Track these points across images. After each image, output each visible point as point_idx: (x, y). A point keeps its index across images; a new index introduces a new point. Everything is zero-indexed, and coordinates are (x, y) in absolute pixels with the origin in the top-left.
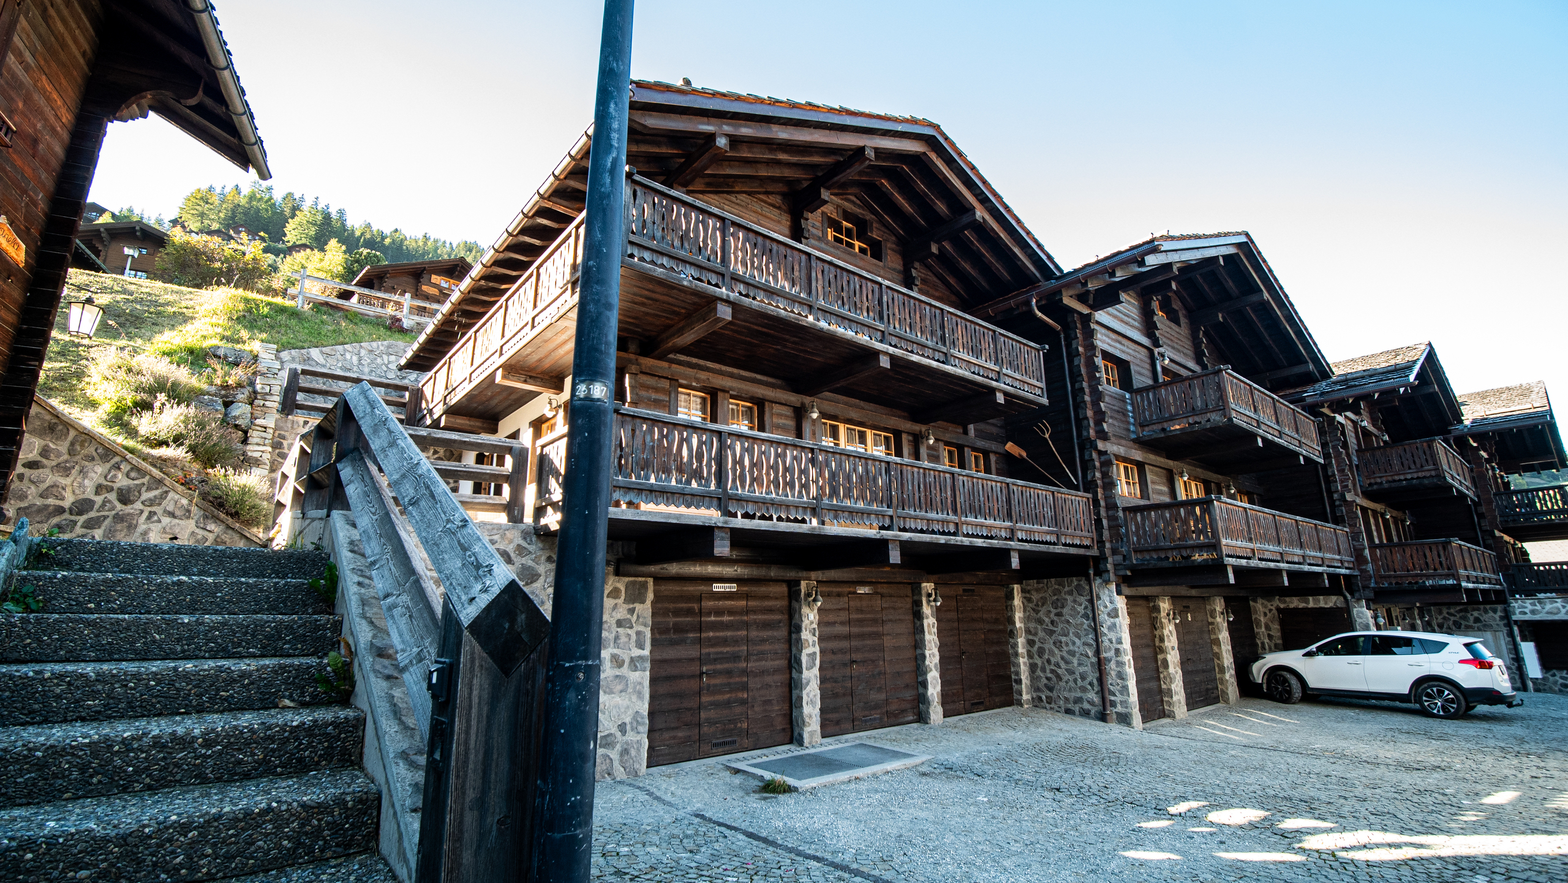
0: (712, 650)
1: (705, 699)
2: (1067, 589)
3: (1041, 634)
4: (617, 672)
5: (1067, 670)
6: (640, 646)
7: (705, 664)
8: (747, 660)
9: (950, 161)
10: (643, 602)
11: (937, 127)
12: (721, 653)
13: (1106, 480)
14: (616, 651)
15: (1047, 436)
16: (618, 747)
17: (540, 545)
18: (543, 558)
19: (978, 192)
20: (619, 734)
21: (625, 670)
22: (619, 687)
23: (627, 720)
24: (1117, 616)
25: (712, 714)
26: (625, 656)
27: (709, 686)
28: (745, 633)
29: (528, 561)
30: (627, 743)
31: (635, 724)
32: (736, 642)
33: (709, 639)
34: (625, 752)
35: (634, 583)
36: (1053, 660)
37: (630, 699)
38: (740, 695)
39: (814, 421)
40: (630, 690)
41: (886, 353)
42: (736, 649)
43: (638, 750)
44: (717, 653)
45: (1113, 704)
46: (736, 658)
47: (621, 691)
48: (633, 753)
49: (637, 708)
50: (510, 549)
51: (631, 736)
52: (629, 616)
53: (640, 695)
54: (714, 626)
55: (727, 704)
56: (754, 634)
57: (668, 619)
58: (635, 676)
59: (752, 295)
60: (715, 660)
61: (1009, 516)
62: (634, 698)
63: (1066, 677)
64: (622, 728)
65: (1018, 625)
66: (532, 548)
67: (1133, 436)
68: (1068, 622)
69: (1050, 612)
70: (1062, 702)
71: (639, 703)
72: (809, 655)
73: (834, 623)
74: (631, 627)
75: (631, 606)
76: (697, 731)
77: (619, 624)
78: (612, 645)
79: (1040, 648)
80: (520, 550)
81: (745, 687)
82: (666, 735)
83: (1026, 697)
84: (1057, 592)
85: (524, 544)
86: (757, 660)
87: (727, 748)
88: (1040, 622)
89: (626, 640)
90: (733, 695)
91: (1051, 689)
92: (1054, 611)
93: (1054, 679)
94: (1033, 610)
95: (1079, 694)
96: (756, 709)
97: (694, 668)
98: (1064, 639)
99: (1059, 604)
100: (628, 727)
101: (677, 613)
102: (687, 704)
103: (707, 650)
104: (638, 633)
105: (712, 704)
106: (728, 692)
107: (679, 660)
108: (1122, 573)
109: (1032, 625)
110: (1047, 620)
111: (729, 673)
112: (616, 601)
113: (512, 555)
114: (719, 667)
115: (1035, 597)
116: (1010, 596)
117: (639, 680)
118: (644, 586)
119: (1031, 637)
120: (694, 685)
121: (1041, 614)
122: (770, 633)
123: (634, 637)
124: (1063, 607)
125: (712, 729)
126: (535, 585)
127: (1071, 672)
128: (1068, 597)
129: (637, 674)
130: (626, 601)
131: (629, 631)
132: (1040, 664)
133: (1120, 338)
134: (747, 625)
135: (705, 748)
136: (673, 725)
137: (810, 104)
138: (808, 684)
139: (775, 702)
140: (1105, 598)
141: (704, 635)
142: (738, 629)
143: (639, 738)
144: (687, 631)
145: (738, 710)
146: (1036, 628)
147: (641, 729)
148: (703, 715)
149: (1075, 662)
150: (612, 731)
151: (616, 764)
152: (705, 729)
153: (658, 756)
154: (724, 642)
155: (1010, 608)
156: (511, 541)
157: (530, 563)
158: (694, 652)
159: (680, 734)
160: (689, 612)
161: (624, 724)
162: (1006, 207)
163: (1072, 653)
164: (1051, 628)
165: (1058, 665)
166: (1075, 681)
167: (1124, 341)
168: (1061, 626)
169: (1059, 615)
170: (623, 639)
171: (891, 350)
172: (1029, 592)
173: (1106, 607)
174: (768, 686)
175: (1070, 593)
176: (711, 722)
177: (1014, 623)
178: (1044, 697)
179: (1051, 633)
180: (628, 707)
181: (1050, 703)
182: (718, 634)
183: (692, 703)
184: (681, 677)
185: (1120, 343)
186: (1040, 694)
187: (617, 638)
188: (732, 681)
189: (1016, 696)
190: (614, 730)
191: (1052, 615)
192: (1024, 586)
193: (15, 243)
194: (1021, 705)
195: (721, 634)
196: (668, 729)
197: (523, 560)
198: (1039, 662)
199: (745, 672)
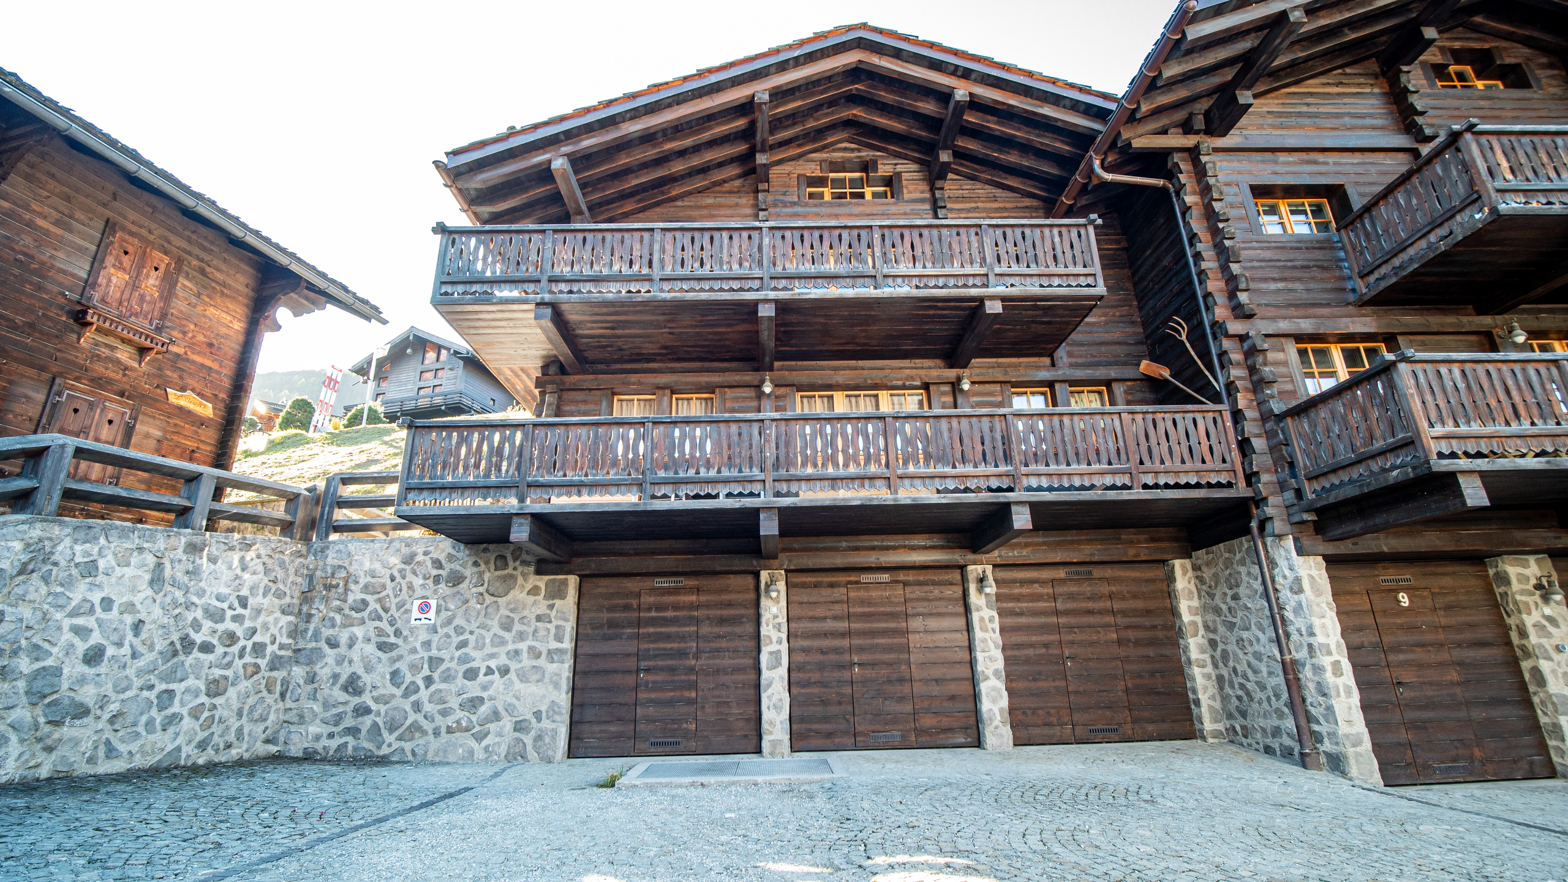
0: (652, 646)
1: (642, 695)
2: (1238, 556)
3: (1222, 629)
4: (535, 663)
5: (1257, 683)
6: (559, 638)
7: (644, 660)
8: (697, 656)
9: (897, 54)
10: (563, 597)
11: (864, 26)
12: (664, 649)
13: (1255, 378)
14: (534, 644)
15: (1184, 337)
16: (533, 733)
17: (467, 552)
18: (470, 563)
19: (952, 68)
20: (534, 720)
21: (542, 662)
22: (536, 677)
23: (544, 708)
24: (1301, 591)
25: (651, 711)
26: (543, 648)
27: (647, 682)
28: (695, 629)
29: (456, 566)
30: (541, 730)
31: (551, 713)
32: (682, 638)
33: (649, 635)
34: (539, 738)
35: (554, 581)
36: (1239, 668)
37: (547, 689)
38: (686, 694)
39: (769, 395)
40: (546, 680)
41: (767, 301)
42: (683, 645)
43: (554, 738)
44: (655, 649)
45: (1318, 738)
46: (683, 654)
47: (538, 681)
48: (547, 740)
49: (553, 698)
50: (442, 557)
51: (546, 724)
52: (548, 612)
53: (557, 686)
54: (653, 622)
55: (670, 703)
56: (705, 630)
57: (602, 615)
58: (552, 668)
59: (575, 289)
60: (656, 656)
61: (1008, 458)
62: (551, 688)
63: (1258, 695)
64: (538, 715)
65: (1186, 617)
66: (460, 555)
67: (1351, 297)
68: (1247, 608)
69: (1225, 594)
70: (1259, 736)
71: (556, 693)
72: (771, 653)
73: (825, 618)
74: (550, 622)
75: (551, 602)
76: (632, 727)
77: (539, 618)
78: (530, 637)
79: (1224, 650)
80: (450, 558)
81: (694, 686)
82: (596, 728)
83: (1208, 726)
84: (1228, 564)
85: (453, 552)
86: (709, 658)
87: (668, 749)
88: (1217, 611)
89: (545, 633)
90: (678, 694)
91: (1244, 714)
92: (1230, 593)
93: (1245, 698)
94: (1208, 594)
95: (1276, 722)
96: (708, 710)
97: (631, 663)
98: (1245, 635)
99: (1234, 583)
100: (544, 715)
101: (612, 609)
102: (621, 699)
103: (646, 646)
104: (558, 627)
105: (652, 701)
106: (671, 690)
107: (614, 655)
108: (1296, 519)
109: (1210, 617)
110: (1224, 607)
111: (672, 670)
112: (537, 598)
113: (443, 562)
114: (660, 663)
115: (1207, 574)
116: (1171, 578)
117: (556, 671)
118: (565, 583)
119: (1211, 636)
120: (631, 680)
121: (1218, 600)
122: (729, 629)
123: (553, 631)
124: (1238, 586)
125: (651, 727)
126: (461, 586)
127: (1263, 687)
128: (1243, 570)
129: (555, 665)
130: (545, 598)
131: (548, 625)
132: (1226, 676)
133: (1304, 156)
134: (697, 621)
135: (641, 746)
136: (603, 719)
137: (655, 86)
138: (769, 685)
139: (734, 704)
140: (1282, 563)
141: (641, 631)
142: (685, 625)
143: (554, 726)
144: (623, 627)
145: (683, 709)
146: (1214, 621)
147: (557, 718)
148: (640, 711)
149: (1264, 670)
150: (527, 717)
151: (529, 748)
152: (641, 727)
153: (586, 748)
154: (668, 637)
155: (1170, 594)
156: (443, 551)
157: (458, 568)
158: (632, 647)
159: (613, 728)
160: (627, 608)
161: (540, 711)
162: (1003, 66)
163: (1258, 656)
164: (1231, 619)
165: (1245, 676)
166: (1269, 699)
167: (1320, 157)
168: (1240, 614)
169: (1236, 597)
170: (542, 633)
171: (772, 295)
172: (1199, 569)
173: (1285, 577)
174: (725, 686)
175: (1242, 562)
176: (650, 720)
177: (1179, 616)
178: (1238, 728)
179: (1231, 626)
180: (544, 696)
181: (1246, 737)
182: (659, 630)
183: (629, 698)
184: (615, 672)
185: (1309, 162)
186: (1233, 722)
187: (535, 631)
188: (676, 678)
189: (1197, 726)
190: (529, 716)
191: (1229, 599)
192: (1193, 559)
193: (201, 404)
194: (1204, 738)
195: (663, 630)
196: (599, 723)
197: (452, 566)
198: (1225, 672)
199: (691, 670)
